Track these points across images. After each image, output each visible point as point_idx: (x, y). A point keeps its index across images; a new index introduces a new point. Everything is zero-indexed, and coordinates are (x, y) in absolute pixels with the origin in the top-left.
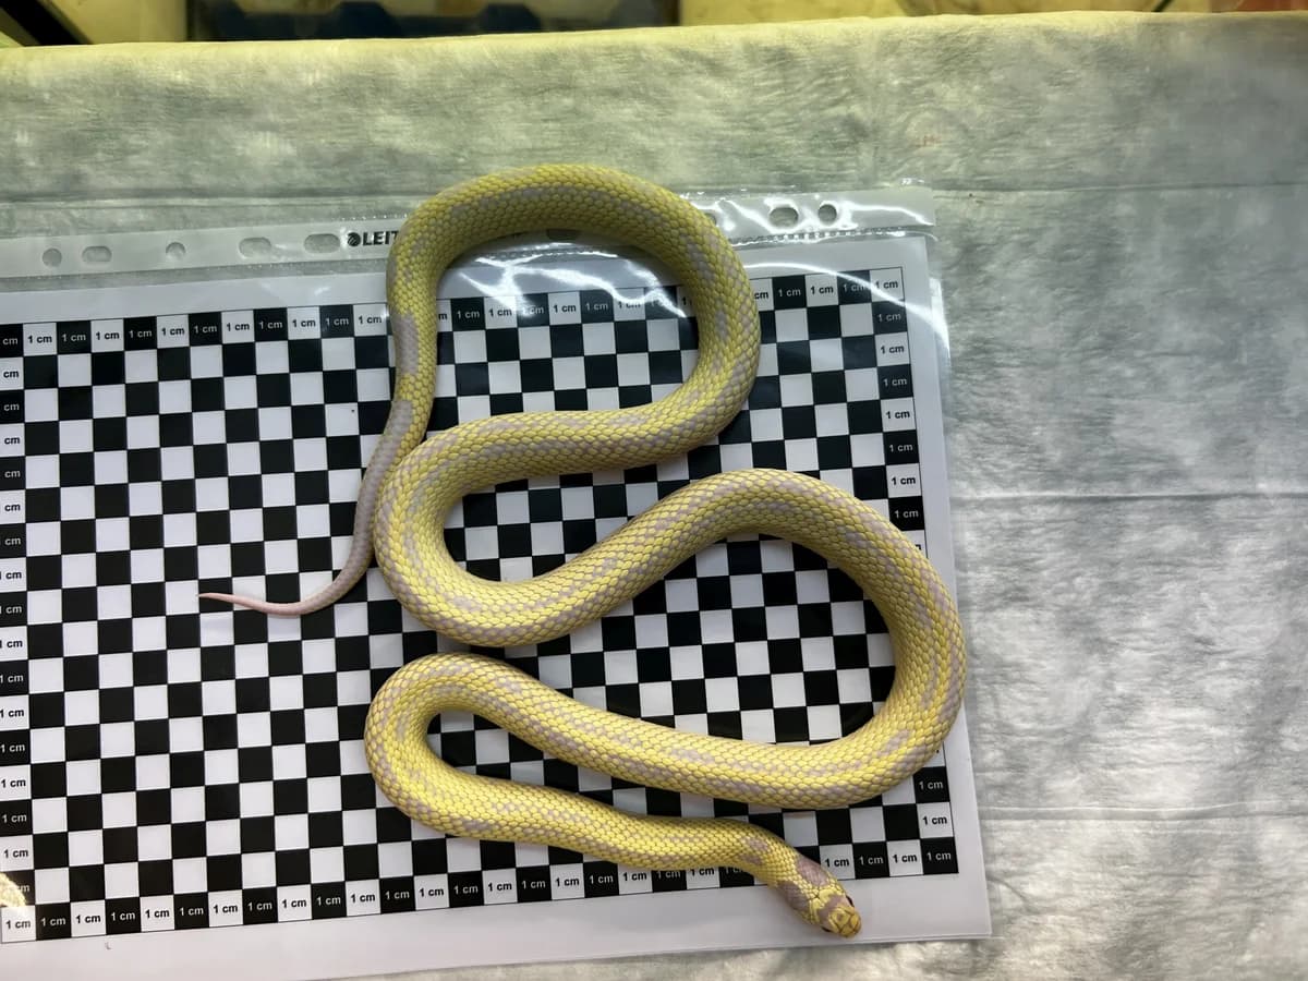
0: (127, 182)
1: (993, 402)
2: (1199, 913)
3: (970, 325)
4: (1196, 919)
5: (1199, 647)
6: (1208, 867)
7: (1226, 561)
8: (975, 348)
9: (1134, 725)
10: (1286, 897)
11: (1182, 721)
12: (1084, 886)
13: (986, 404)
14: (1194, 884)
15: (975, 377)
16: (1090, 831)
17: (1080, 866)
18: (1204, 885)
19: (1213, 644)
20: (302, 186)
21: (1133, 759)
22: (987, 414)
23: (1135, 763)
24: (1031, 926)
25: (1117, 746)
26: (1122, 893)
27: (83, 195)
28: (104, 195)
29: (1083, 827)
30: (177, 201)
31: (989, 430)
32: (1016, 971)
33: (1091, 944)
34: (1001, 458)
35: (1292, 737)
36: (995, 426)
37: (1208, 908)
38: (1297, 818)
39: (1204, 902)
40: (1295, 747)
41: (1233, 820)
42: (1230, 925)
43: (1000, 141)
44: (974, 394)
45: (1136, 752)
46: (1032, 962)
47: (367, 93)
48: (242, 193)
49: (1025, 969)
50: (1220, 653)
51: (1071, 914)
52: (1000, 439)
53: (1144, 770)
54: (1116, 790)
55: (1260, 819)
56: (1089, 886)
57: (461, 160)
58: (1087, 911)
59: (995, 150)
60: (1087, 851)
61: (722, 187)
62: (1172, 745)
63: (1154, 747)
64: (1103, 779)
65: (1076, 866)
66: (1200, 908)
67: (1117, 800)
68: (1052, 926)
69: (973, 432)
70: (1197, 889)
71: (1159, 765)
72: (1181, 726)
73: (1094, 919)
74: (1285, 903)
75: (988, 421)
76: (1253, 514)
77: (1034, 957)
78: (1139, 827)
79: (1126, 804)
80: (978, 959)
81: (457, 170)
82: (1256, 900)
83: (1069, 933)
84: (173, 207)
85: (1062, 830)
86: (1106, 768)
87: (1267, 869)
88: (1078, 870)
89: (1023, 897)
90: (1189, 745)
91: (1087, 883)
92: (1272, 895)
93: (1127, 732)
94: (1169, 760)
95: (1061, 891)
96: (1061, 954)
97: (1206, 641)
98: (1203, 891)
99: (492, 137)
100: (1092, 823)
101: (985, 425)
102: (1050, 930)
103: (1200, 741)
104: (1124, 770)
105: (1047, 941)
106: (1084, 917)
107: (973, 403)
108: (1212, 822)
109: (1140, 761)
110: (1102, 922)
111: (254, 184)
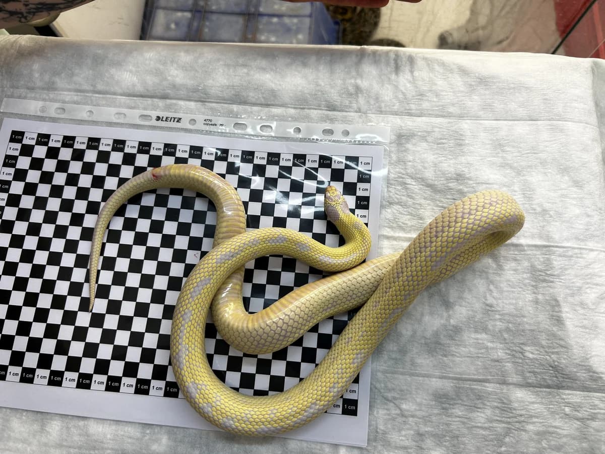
0: (72, 86)
1: (404, 198)
2: (479, 425)
3: (397, 167)
4: (478, 427)
5: (488, 308)
6: (484, 404)
7: (503, 272)
8: (399, 176)
9: (457, 339)
10: (524, 424)
11: (477, 339)
12: (427, 407)
13: (401, 199)
14: (478, 411)
15: (398, 187)
16: (433, 383)
17: (427, 398)
18: (484, 413)
19: (494, 307)
20: (138, 94)
21: (454, 353)
22: (401, 203)
23: (455, 355)
24: (403, 422)
25: (449, 347)
26: (442, 411)
27: (55, 89)
28: (63, 90)
29: (430, 381)
30: (90, 95)
31: (401, 209)
32: (394, 442)
33: (426, 432)
34: (406, 220)
35: (529, 352)
36: (404, 208)
37: (484, 423)
38: (531, 388)
39: (483, 420)
40: (531, 356)
41: (498, 385)
42: (495, 432)
43: (416, 97)
44: (397, 194)
45: (456, 351)
46: (401, 438)
47: (168, 62)
48: (115, 94)
49: (398, 441)
50: (496, 311)
51: (420, 418)
52: (406, 213)
53: (458, 359)
54: (446, 366)
55: (511, 387)
56: (429, 406)
57: (200, 88)
58: (427, 417)
59: (414, 100)
60: (430, 392)
61: (301, 107)
62: (472, 349)
63: (464, 349)
64: (441, 361)
65: (425, 397)
66: (480, 422)
67: (445, 370)
68: (411, 423)
69: (395, 209)
70: (479, 414)
71: (464, 357)
72: (475, 341)
73: (430, 421)
74: (523, 426)
75: (401, 205)
76: (516, 253)
77: (402, 436)
78: (453, 383)
79: (449, 373)
80: (377, 434)
81: (198, 92)
82: (509, 423)
83: (418, 427)
84: (88, 96)
85: (421, 382)
86: (443, 356)
87: (515, 409)
88: (426, 400)
89: (401, 409)
90: (479, 349)
91: (428, 405)
92: (517, 422)
93: (454, 341)
94: (469, 355)
95: (417, 408)
96: (413, 435)
97: (491, 306)
98: (482, 415)
99: (213, 80)
100: (434, 379)
101: (400, 207)
102: (409, 424)
103: (483, 348)
104: (450, 358)
105: (408, 429)
106: (425, 420)
107: (396, 197)
108: (487, 384)
109: (458, 355)
110: (432, 422)
111: (120, 91)
